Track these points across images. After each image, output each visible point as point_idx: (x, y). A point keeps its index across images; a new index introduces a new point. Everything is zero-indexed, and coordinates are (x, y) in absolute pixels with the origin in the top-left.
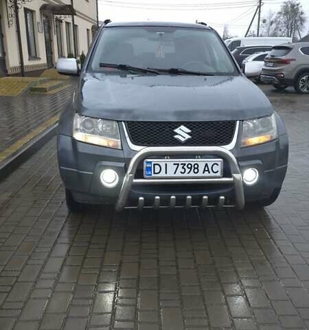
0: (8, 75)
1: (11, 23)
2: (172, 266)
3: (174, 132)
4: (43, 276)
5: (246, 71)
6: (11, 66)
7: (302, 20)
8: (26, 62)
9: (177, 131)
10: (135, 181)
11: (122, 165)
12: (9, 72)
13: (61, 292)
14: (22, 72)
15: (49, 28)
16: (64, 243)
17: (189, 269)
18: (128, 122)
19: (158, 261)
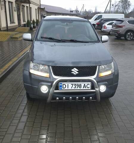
0: (1, 31)
1: (2, 8)
2: (70, 127)
3: (71, 71)
4: (17, 131)
5: (102, 39)
6: (2, 27)
7: (129, 5)
8: (9, 25)
9: (73, 70)
10: (55, 91)
11: (50, 84)
12: (2, 30)
13: (24, 139)
14: (7, 29)
15: (19, 9)
16: (26, 115)
17: (77, 128)
18: (52, 66)
19: (64, 124)
